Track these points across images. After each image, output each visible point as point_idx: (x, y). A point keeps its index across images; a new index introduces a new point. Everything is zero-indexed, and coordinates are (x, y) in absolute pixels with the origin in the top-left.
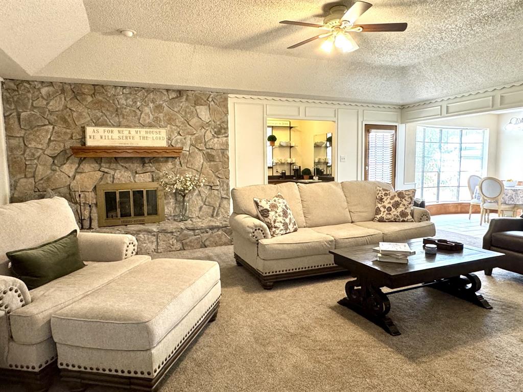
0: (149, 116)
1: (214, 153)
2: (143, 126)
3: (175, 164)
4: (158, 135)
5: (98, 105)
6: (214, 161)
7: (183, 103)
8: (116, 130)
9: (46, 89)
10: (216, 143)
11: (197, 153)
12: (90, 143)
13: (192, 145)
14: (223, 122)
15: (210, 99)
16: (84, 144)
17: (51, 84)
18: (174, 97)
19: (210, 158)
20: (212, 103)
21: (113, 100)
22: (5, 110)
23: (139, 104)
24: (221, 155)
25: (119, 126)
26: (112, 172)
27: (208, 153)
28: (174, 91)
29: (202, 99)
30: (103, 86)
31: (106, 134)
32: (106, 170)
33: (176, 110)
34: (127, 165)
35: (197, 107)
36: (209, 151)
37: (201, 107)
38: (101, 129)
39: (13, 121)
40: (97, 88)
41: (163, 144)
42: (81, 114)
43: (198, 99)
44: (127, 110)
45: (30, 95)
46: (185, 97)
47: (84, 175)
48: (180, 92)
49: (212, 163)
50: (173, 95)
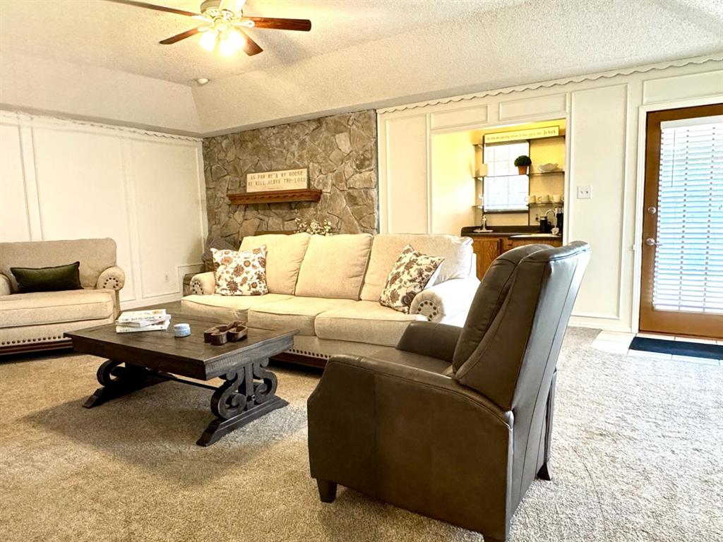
0: (294, 156)
1: (356, 194)
2: (290, 168)
3: (316, 210)
4: (300, 177)
5: (256, 150)
6: (357, 204)
7: (324, 134)
8: (266, 174)
9: (225, 141)
10: (358, 180)
11: (338, 195)
12: (250, 190)
13: (333, 185)
14: (367, 151)
15: (351, 123)
16: (245, 190)
17: (226, 137)
18: (314, 127)
19: (352, 200)
20: (354, 127)
21: (266, 143)
22: (205, 166)
23: (285, 142)
24: (365, 196)
25: (270, 171)
26: (267, 219)
27: (349, 193)
28: (314, 120)
29: (342, 125)
30: (258, 130)
31: (260, 180)
32: (261, 217)
33: (316, 143)
34: (277, 211)
35: (337, 136)
36: (351, 191)
37: (341, 134)
38: (256, 175)
39: (209, 174)
40: (255, 132)
41: (304, 186)
42: (244, 162)
43: (337, 125)
44: (276, 152)
45: (216, 150)
46: (324, 125)
47: (248, 222)
48: (319, 121)
49: (356, 207)
50: (313, 126)
